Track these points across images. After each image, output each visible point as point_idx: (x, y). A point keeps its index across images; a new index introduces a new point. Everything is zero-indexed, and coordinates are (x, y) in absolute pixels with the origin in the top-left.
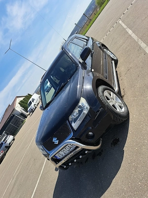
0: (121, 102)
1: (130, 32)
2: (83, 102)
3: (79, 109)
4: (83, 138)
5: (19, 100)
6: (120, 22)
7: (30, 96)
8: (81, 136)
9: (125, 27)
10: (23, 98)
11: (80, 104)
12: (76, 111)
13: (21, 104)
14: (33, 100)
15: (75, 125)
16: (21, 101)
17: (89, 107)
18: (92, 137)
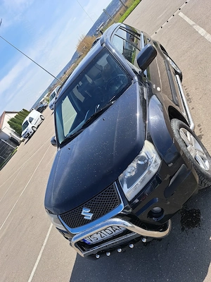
0: (202, 150)
1: (202, 31)
2: (149, 149)
3: (139, 162)
4: (143, 216)
5: (8, 117)
6: (181, 14)
7: (25, 113)
9: (191, 23)
10: (15, 115)
11: (143, 153)
12: (134, 165)
13: (12, 123)
14: (31, 120)
15: (130, 192)
16: (12, 120)
17: (159, 161)
18: (159, 214)
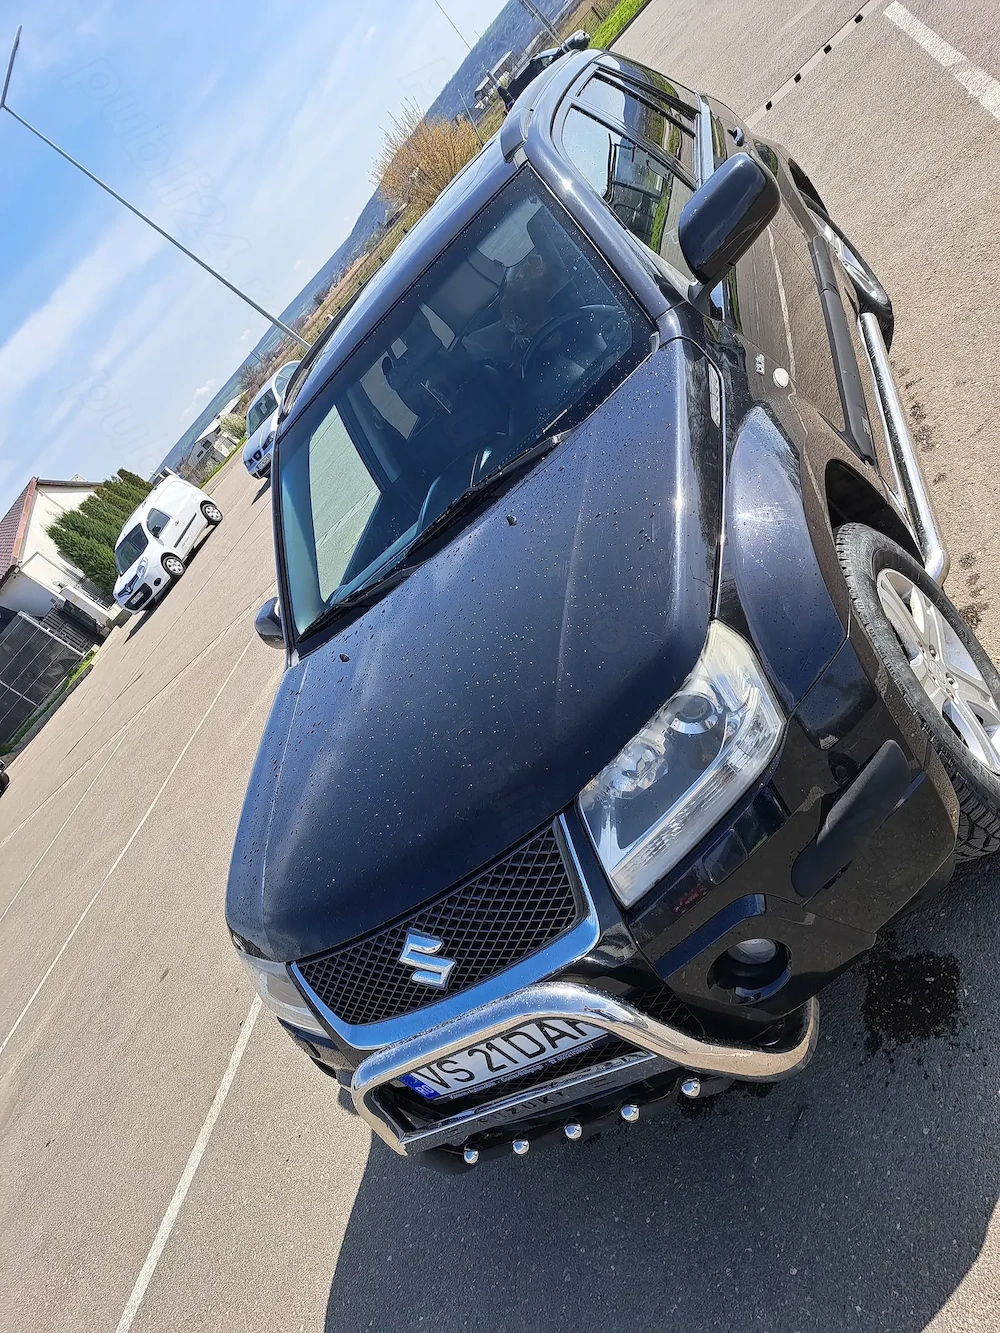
2: (726, 665)
3: (680, 727)
5: (49, 508)
6: (897, 13)
7: (129, 489)
8: (678, 956)
9: (946, 54)
10: (82, 496)
11: (698, 685)
12: (653, 738)
13: (69, 536)
14: (158, 524)
16: (68, 520)
17: (775, 724)
